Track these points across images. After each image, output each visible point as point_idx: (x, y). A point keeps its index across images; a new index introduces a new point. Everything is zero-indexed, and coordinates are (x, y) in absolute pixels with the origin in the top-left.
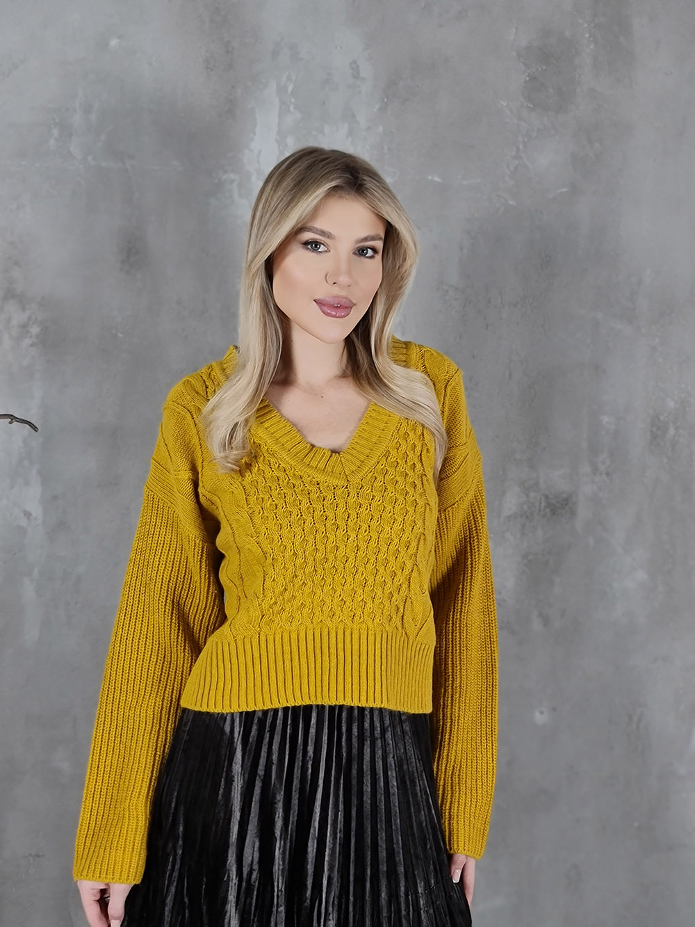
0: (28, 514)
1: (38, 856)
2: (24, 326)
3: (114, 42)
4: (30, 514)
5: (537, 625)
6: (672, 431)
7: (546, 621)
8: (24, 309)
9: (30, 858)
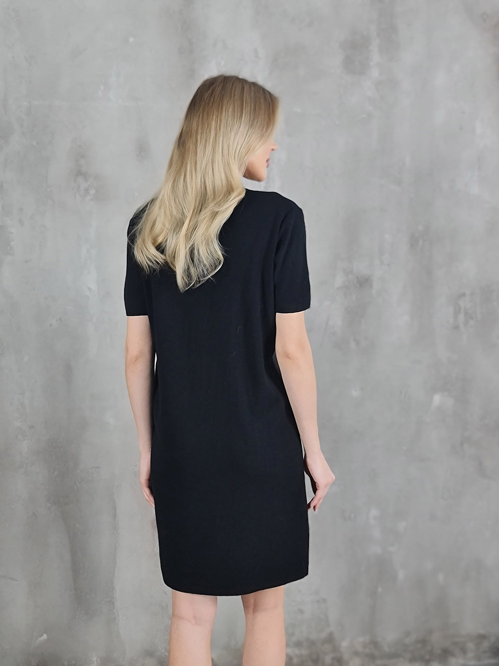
0: (90, 289)
1: (98, 468)
2: (87, 190)
3: (131, 40)
4: (91, 289)
5: (353, 345)
6: (421, 242)
7: (358, 343)
8: (86, 181)
9: (94, 469)
